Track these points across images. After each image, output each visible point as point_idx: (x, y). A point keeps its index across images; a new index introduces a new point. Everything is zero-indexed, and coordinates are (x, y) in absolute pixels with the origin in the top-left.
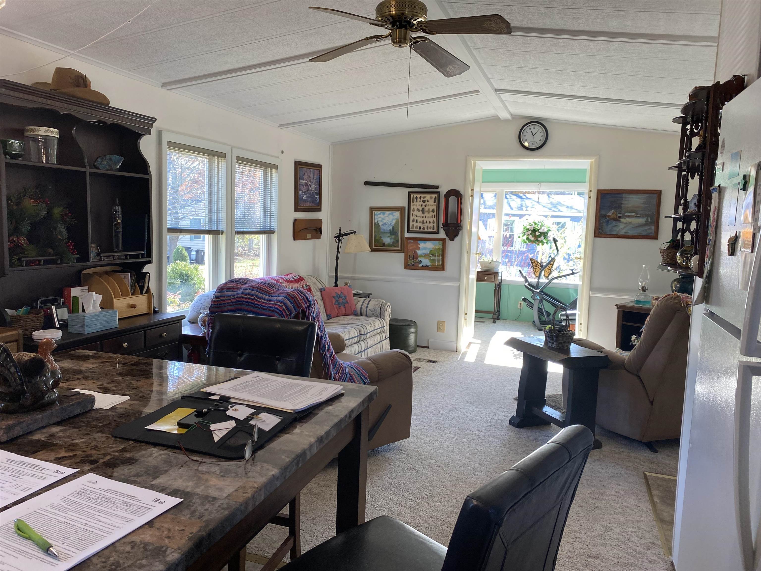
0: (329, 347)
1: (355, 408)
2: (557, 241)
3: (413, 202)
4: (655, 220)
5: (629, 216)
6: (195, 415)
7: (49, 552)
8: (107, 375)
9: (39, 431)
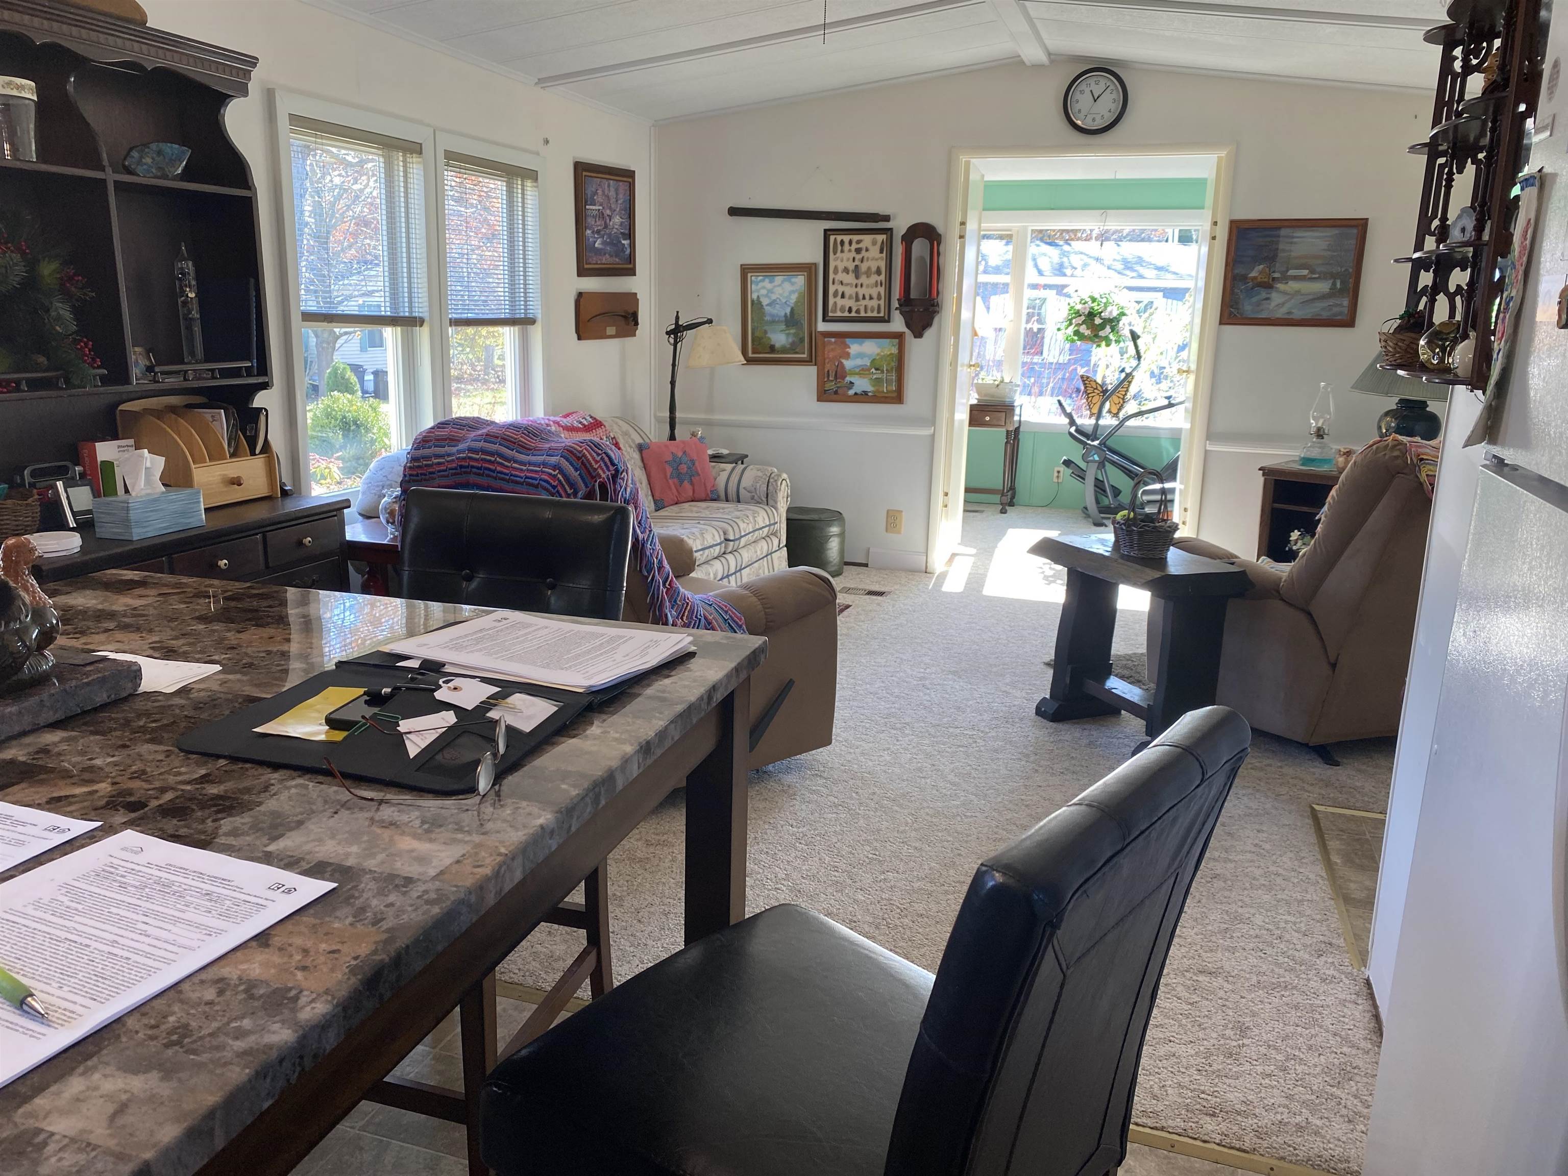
0: (660, 562)
1: (721, 681)
2: (1139, 337)
3: (835, 253)
4: (1351, 286)
5: (1296, 278)
6: (366, 702)
7: (25, 1007)
8: (172, 620)
9: (14, 742)
